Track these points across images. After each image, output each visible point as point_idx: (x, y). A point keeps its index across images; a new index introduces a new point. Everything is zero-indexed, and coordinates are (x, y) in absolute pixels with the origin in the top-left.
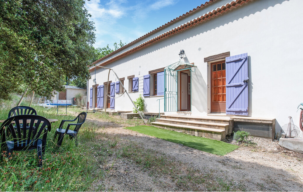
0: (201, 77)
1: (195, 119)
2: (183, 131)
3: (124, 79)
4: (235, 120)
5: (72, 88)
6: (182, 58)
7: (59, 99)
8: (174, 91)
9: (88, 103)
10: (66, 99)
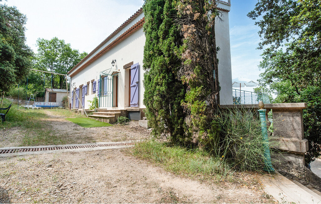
0: (122, 80)
1: (110, 111)
2: (98, 119)
3: (89, 82)
4: (128, 110)
5: (61, 91)
6: (113, 66)
7: (49, 102)
8: (109, 91)
9: (70, 104)
10: (56, 102)
